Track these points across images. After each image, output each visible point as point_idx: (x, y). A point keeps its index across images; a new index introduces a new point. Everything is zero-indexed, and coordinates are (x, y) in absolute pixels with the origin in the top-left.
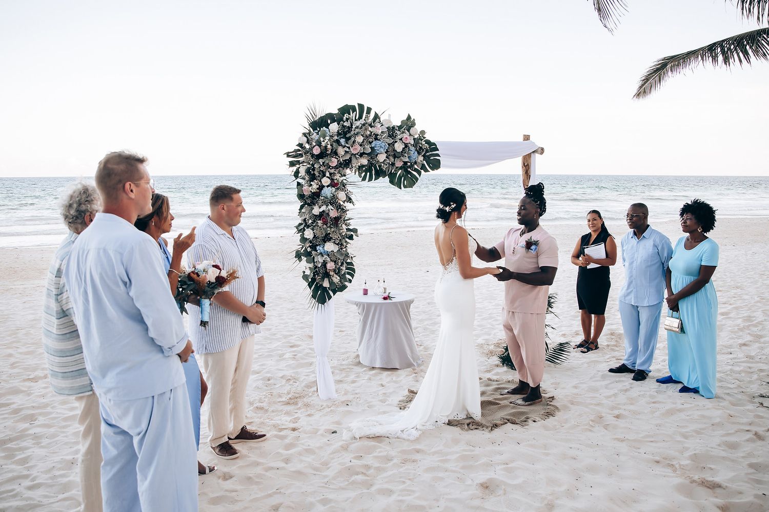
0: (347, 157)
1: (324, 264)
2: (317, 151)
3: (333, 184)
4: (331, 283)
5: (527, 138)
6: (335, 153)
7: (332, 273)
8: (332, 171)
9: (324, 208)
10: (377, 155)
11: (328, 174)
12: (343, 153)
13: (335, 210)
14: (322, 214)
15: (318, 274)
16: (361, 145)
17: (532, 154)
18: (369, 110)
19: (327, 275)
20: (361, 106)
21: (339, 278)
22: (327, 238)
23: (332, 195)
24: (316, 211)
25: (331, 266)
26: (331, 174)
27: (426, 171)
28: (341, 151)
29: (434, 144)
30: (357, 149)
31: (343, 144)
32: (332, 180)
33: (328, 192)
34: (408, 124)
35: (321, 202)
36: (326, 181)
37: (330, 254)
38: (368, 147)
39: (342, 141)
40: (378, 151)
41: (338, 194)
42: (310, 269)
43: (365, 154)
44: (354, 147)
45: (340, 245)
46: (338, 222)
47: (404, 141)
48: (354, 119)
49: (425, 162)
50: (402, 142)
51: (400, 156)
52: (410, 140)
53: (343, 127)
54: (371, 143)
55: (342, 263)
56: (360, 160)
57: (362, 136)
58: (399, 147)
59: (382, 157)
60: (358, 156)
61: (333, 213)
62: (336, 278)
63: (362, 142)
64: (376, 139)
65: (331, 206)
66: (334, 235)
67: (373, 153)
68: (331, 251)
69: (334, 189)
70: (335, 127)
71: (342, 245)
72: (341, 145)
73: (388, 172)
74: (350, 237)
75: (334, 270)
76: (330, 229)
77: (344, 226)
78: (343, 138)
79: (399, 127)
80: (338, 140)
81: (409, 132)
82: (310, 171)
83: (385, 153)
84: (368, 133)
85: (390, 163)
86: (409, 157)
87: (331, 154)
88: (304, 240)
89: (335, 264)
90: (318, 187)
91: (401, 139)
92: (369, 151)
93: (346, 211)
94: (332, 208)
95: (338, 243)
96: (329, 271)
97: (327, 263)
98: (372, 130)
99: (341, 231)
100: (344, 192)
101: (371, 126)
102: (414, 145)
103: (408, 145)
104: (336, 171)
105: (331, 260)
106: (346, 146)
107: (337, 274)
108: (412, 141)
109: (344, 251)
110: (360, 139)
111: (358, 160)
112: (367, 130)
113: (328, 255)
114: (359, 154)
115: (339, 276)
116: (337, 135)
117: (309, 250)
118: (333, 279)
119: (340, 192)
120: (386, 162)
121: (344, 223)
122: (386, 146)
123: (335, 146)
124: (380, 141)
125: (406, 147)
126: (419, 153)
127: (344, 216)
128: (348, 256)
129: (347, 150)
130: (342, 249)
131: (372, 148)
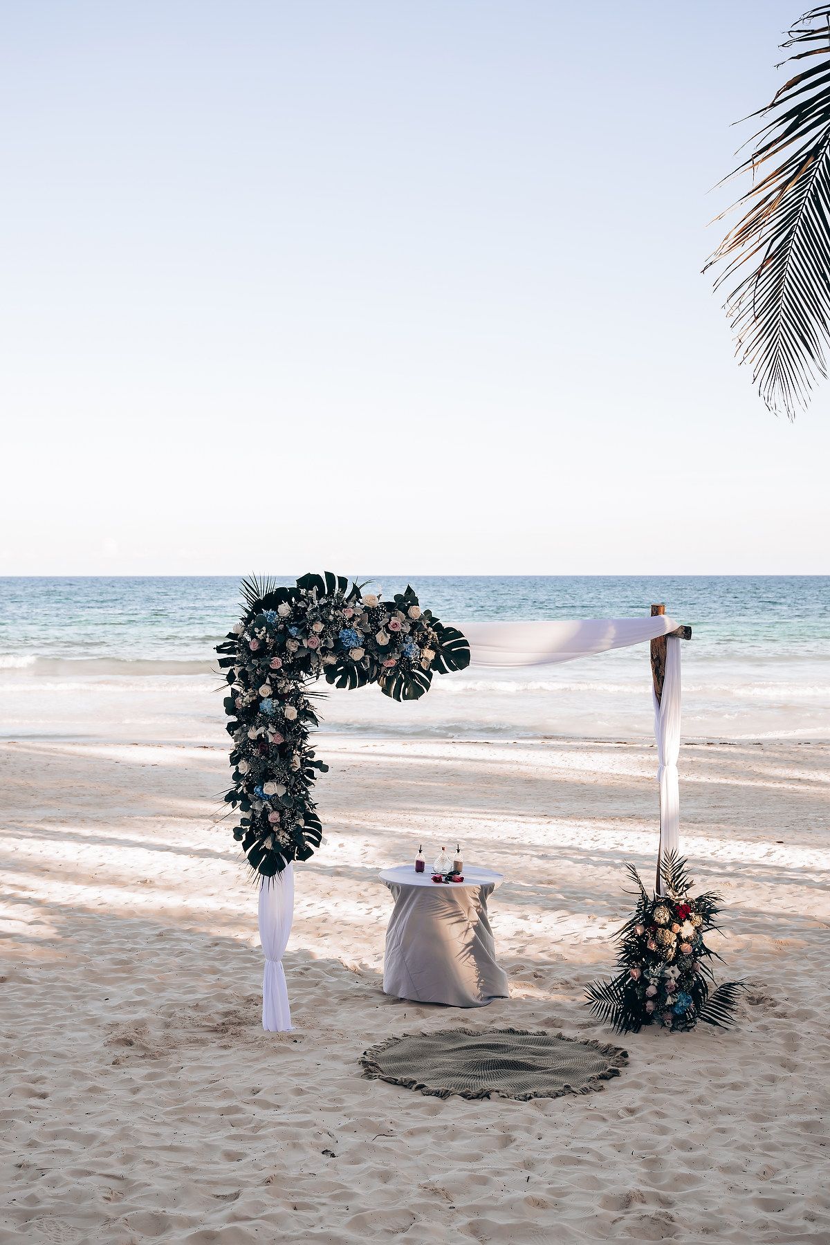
0: (302, 655)
1: (265, 813)
2: (254, 646)
3: (276, 695)
4: (276, 843)
5: (658, 612)
6: (281, 650)
7: (275, 829)
8: (273, 676)
9: (262, 729)
10: (349, 650)
11: (268, 681)
12: (296, 649)
13: (278, 733)
14: (261, 741)
15: (257, 828)
16: (321, 636)
17: (669, 640)
18: (344, 582)
19: (268, 831)
20: (330, 576)
21: (288, 837)
22: (267, 776)
23: (274, 711)
24: (253, 734)
25: (274, 817)
26: (271, 679)
27: (443, 671)
28: (292, 646)
29: (452, 629)
30: (314, 643)
31: (293, 635)
32: (275, 689)
33: (267, 705)
34: (407, 600)
35: (258, 721)
36: (265, 690)
37: (273, 799)
38: (331, 640)
39: (293, 631)
40: (347, 646)
41: (284, 709)
42: (244, 821)
43: (328, 649)
44: (310, 640)
45: (290, 786)
46: (284, 752)
47: (391, 629)
48: (314, 596)
49: (442, 657)
50: (388, 631)
51: (385, 651)
52: (403, 626)
53: (295, 609)
54: (337, 633)
55: (293, 815)
56: (324, 659)
57: (324, 622)
58: (382, 639)
59: (358, 654)
60: (318, 652)
61: (274, 738)
62: (283, 837)
63: (323, 631)
64: (345, 627)
65: (272, 729)
66: (277, 772)
67: (340, 649)
68: (274, 795)
69: (276, 702)
70: (284, 609)
71: (295, 786)
72: (291, 637)
73: (372, 675)
74: (311, 774)
75: (282, 825)
76: (273, 762)
77: (297, 759)
78: (295, 625)
79: (388, 605)
80: (285, 629)
81: (406, 614)
82: (243, 675)
83: (362, 646)
84: (331, 618)
85: (374, 662)
86: (402, 653)
87: (274, 651)
88: (237, 776)
89: (281, 816)
90: (254, 698)
91: (386, 626)
92: (332, 645)
93: (304, 736)
94: (273, 731)
95: (286, 785)
96: (272, 825)
97: (269, 813)
98: (338, 613)
99: (291, 765)
100: (293, 708)
101: (336, 608)
102: (411, 634)
103: (400, 635)
104: (281, 675)
105: (275, 809)
106: (297, 639)
107: (286, 830)
108: (407, 629)
109: (301, 795)
110: (319, 627)
111: (320, 658)
112: (329, 613)
113: (270, 801)
114: (319, 649)
115: (289, 834)
116: (286, 621)
117: (245, 791)
118: (279, 837)
119: (288, 706)
120: (368, 661)
121: (299, 752)
122: (361, 636)
123: (280, 637)
124: (350, 631)
125: (396, 637)
126: (422, 645)
127: (299, 743)
128: (302, 803)
129: (298, 643)
130: (295, 792)
131: (336, 641)
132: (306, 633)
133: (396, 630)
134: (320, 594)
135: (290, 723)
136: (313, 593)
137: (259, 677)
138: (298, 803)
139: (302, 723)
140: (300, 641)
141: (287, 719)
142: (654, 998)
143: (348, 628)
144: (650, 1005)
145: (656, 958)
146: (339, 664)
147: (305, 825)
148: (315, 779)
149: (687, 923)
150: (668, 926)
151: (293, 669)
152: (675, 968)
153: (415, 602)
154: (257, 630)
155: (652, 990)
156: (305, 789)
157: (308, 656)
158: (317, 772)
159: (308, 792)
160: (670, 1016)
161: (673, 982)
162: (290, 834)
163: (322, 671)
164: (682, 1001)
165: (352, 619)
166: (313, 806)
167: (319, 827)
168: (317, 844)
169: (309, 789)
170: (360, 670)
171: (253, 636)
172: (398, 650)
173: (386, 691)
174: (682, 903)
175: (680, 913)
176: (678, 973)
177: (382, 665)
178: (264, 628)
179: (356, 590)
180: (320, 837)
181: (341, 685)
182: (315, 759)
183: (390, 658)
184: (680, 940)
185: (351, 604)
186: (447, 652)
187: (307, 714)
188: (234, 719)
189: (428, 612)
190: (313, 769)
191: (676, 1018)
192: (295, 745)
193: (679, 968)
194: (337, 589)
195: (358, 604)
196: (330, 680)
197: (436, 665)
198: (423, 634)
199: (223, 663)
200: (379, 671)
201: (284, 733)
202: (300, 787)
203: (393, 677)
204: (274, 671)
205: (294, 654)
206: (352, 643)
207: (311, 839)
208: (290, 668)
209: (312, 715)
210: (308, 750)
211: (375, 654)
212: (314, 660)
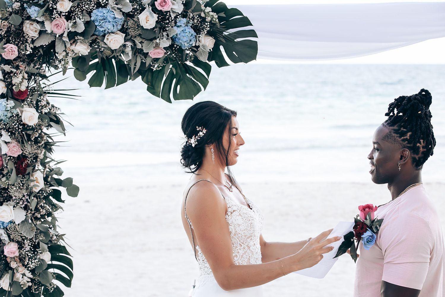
0: (45, 41)
3: (11, 94)
4: (13, 283)
6: (16, 35)
7: (13, 265)
8: (7, 68)
10: (104, 36)
12: (36, 35)
13: (14, 143)
16: (69, 16)
21: (30, 275)
22: (3, 196)
23: (9, 115)
25: (11, 250)
26: (5, 73)
28: (31, 30)
29: (236, 12)
30: (60, 26)
31: (33, 17)
32: (9, 85)
37: (9, 227)
38: (80, 22)
39: (33, 11)
40: (102, 29)
41: (22, 112)
43: (76, 34)
44: (54, 22)
45: (31, 210)
46: (23, 167)
47: (159, 8)
49: (222, 48)
50: (155, 10)
51: (151, 36)
52: (173, 4)
54: (89, 13)
55: (35, 247)
56: (73, 47)
58: (147, 20)
59: (115, 41)
60: (66, 39)
61: (9, 148)
62: (24, 275)
63: (70, 12)
65: (6, 137)
66: (15, 193)
68: (11, 222)
69: (11, 103)
71: (37, 210)
72: (29, 18)
73: (135, 68)
74: (57, 195)
75: (21, 259)
76: (7, 179)
77: (39, 176)
78: (36, 4)
80: (23, 9)
83: (120, 30)
85: (137, 51)
86: (173, 39)
87: (8, 36)
89: (20, 248)
91: (152, 4)
92: (81, 28)
93: (48, 147)
94: (8, 139)
95: (26, 208)
96: (9, 260)
97: (4, 244)
99: (32, 184)
100: (33, 110)
102: (184, 15)
103: (170, 16)
104: (17, 68)
105: (11, 240)
106: (38, 22)
107: (25, 266)
108: (179, 8)
109: (46, 222)
110: (65, 6)
111: (68, 45)
113: (6, 229)
114: (65, 35)
115: (31, 271)
118: (18, 276)
119: (26, 108)
120: (129, 50)
121: (41, 167)
122: (119, 16)
123: (16, 19)
124: (104, 10)
125: (164, 19)
126: (197, 30)
127: (41, 156)
128: (46, 233)
129: (38, 27)
130: (37, 219)
131: (88, 24)
132: (50, 12)
133: (165, 9)
135: (30, 130)
138: (41, 232)
139: (45, 130)
140: (42, 23)
141: (24, 125)
143: (103, 7)
146: (92, 55)
147: (52, 259)
148: (63, 202)
151: (32, 61)
156: (49, 214)
157: (52, 45)
159: (54, 219)
162: (33, 271)
167: (69, 263)
168: (68, 283)
169: (56, 214)
170: (120, 63)
172: (168, 35)
173: (152, 89)
177: (146, 55)
180: (71, 275)
181: (95, 82)
182: (62, 178)
183: (157, 46)
187: (52, 118)
190: (61, 188)
192: (36, 158)
197: (215, 55)
198: (200, 16)
200: (143, 64)
201: (22, 142)
202: (43, 212)
203: (161, 72)
204: (8, 62)
205: (33, 41)
206: (109, 26)
207: (59, 277)
208: (30, 59)
209: (58, 122)
210: (52, 165)
211: (137, 41)
212: (59, 48)
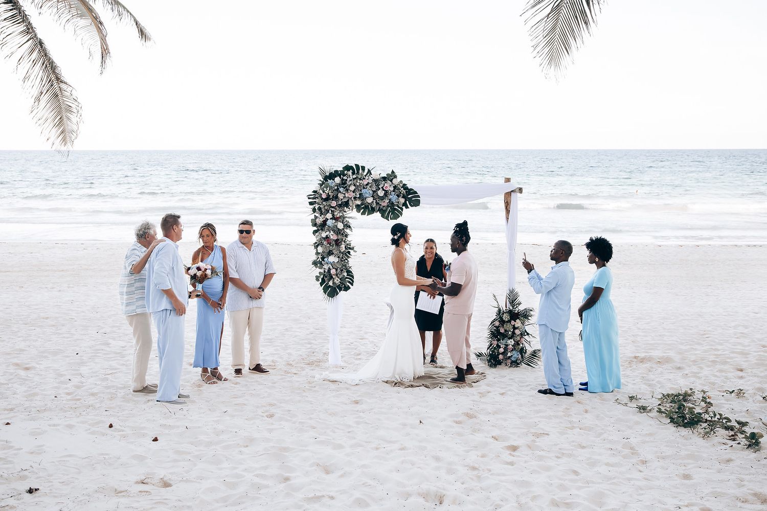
0: (345, 200)
1: (329, 270)
2: (324, 196)
3: (334, 218)
4: (334, 283)
5: (508, 180)
6: (336, 198)
7: (334, 277)
8: (333, 209)
9: (328, 233)
10: (366, 198)
11: (330, 211)
12: (342, 198)
13: (335, 235)
14: (327, 237)
15: (326, 277)
16: (353, 192)
17: (512, 193)
18: (363, 168)
19: (331, 277)
20: (357, 166)
21: (339, 281)
22: (330, 253)
23: (333, 225)
24: (324, 235)
25: (333, 271)
26: (332, 211)
27: (407, 207)
28: (341, 196)
29: (412, 189)
30: (350, 195)
32: (333, 215)
33: (330, 223)
34: (393, 176)
35: (326, 229)
36: (329, 216)
37: (333, 264)
38: (358, 194)
39: (341, 189)
40: (365, 196)
41: (337, 224)
42: (320, 273)
43: (356, 198)
44: (349, 193)
46: (337, 243)
47: (385, 189)
48: (351, 174)
49: (407, 202)
50: (383, 190)
51: (382, 198)
52: (390, 188)
53: (343, 180)
54: (361, 190)
55: (342, 271)
57: (354, 185)
58: (381, 193)
59: (370, 200)
60: (353, 199)
61: (333, 237)
62: (337, 280)
63: (355, 190)
64: (364, 188)
65: (332, 233)
66: (334, 252)
67: (361, 197)
68: (333, 262)
69: (334, 221)
70: (338, 180)
71: (342, 258)
72: (340, 192)
73: (377, 209)
74: (349, 253)
75: (337, 275)
76: (332, 247)
77: (343, 246)
78: (343, 187)
79: (384, 179)
80: (338, 189)
81: (392, 182)
82: (320, 209)
83: (371, 197)
84: (358, 184)
85: (377, 203)
86: (390, 199)
87: (333, 198)
88: (317, 253)
89: (336, 271)
90: (324, 219)
91: (382, 188)
92: (358, 196)
93: (346, 236)
95: (339, 257)
96: (332, 275)
97: (331, 270)
98: (361, 182)
99: (341, 249)
100: (341, 224)
101: (360, 179)
102: (393, 191)
103: (389, 192)
104: (336, 209)
105: (333, 268)
106: (343, 193)
107: (338, 278)
108: (392, 189)
109: (345, 262)
110: (352, 188)
111: (354, 201)
112: (357, 181)
113: (331, 264)
116: (338, 185)
117: (321, 260)
118: (335, 280)
119: (339, 223)
120: (374, 203)
121: (344, 243)
122: (371, 192)
123: (336, 192)
124: (366, 190)
125: (387, 192)
126: (398, 196)
127: (344, 239)
128: (345, 266)
129: (343, 195)
130: (342, 261)
131: (360, 194)
132: (347, 190)
133: (387, 189)
134: (353, 173)
135: (340, 230)
136: (350, 173)
137: (326, 210)
139: (345, 230)
141: (338, 229)
142: (502, 354)
144: (501, 357)
145: (504, 336)
146: (362, 205)
147: (347, 276)
148: (351, 255)
149: (518, 321)
150: (509, 321)
152: (512, 340)
153: (395, 177)
154: (325, 189)
155: (501, 350)
156: (347, 259)
157: (348, 200)
158: (352, 252)
159: (348, 261)
160: (509, 361)
161: (511, 346)
162: (340, 279)
163: (354, 207)
164: (516, 355)
165: (367, 185)
166: (350, 267)
167: (353, 277)
168: (352, 284)
169: (348, 259)
170: (371, 207)
171: (324, 192)
172: (388, 198)
173: (383, 216)
174: (516, 312)
175: (514, 316)
176: (513, 342)
177: (381, 205)
178: (328, 188)
179: (369, 171)
180: (353, 281)
181: (363, 213)
182: (351, 247)
183: (384, 202)
184: (515, 328)
185: (367, 178)
186: (410, 200)
187: (348, 226)
188: (315, 228)
189: (401, 182)
190: (350, 250)
191: (512, 362)
192: (342, 240)
193: (514, 340)
194: (361, 171)
195: (370, 177)
196: (358, 211)
197: (405, 204)
198: (399, 191)
199: (311, 203)
200: (379, 208)
201: (337, 234)
202: (344, 259)
203: (386, 210)
204: (333, 207)
205: (341, 200)
206: (368, 196)
207: (349, 282)
208: (340, 206)
209: (350, 227)
210: (348, 242)
211: (377, 200)
212: (350, 203)
